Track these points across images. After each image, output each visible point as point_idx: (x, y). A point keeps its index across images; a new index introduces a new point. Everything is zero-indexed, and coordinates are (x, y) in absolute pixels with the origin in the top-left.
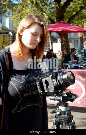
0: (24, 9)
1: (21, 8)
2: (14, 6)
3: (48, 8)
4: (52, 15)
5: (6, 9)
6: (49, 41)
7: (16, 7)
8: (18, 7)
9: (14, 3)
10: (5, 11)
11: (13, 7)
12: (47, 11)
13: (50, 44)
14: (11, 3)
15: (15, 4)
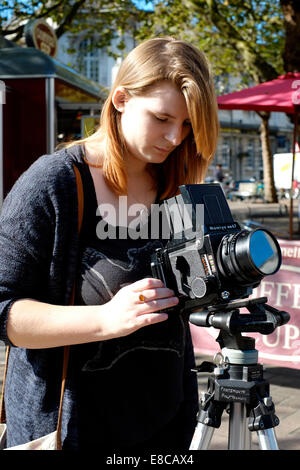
0: (172, 29)
1: (163, 27)
2: (139, 21)
3: (260, 26)
4: (273, 51)
5: (113, 30)
6: (260, 146)
7: (146, 25)
8: (153, 22)
9: (140, 8)
10: (110, 36)
11: (137, 24)
12: (257, 39)
13: (265, 155)
14: (130, 10)
15: (142, 11)
